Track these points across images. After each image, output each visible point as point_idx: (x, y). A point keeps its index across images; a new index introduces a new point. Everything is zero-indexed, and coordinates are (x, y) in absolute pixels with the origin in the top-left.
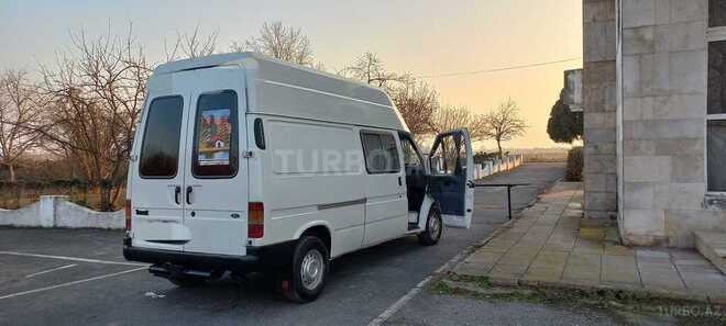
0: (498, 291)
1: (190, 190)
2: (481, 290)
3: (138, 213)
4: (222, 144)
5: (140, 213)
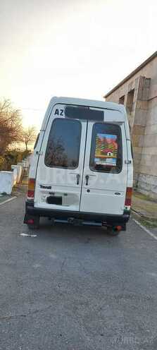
1: (87, 177)
3: (42, 187)
4: (112, 154)
5: (44, 187)
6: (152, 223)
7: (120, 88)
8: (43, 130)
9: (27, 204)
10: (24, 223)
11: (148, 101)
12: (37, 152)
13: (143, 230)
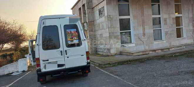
0: (112, 65)
1: (66, 51)
2: (109, 66)
3: (43, 61)
4: (76, 38)
5: (45, 61)
6: (104, 66)
7: (78, 4)
8: (39, 33)
9: (37, 71)
10: (38, 81)
11: (93, 8)
12: (37, 45)
13: (100, 70)
